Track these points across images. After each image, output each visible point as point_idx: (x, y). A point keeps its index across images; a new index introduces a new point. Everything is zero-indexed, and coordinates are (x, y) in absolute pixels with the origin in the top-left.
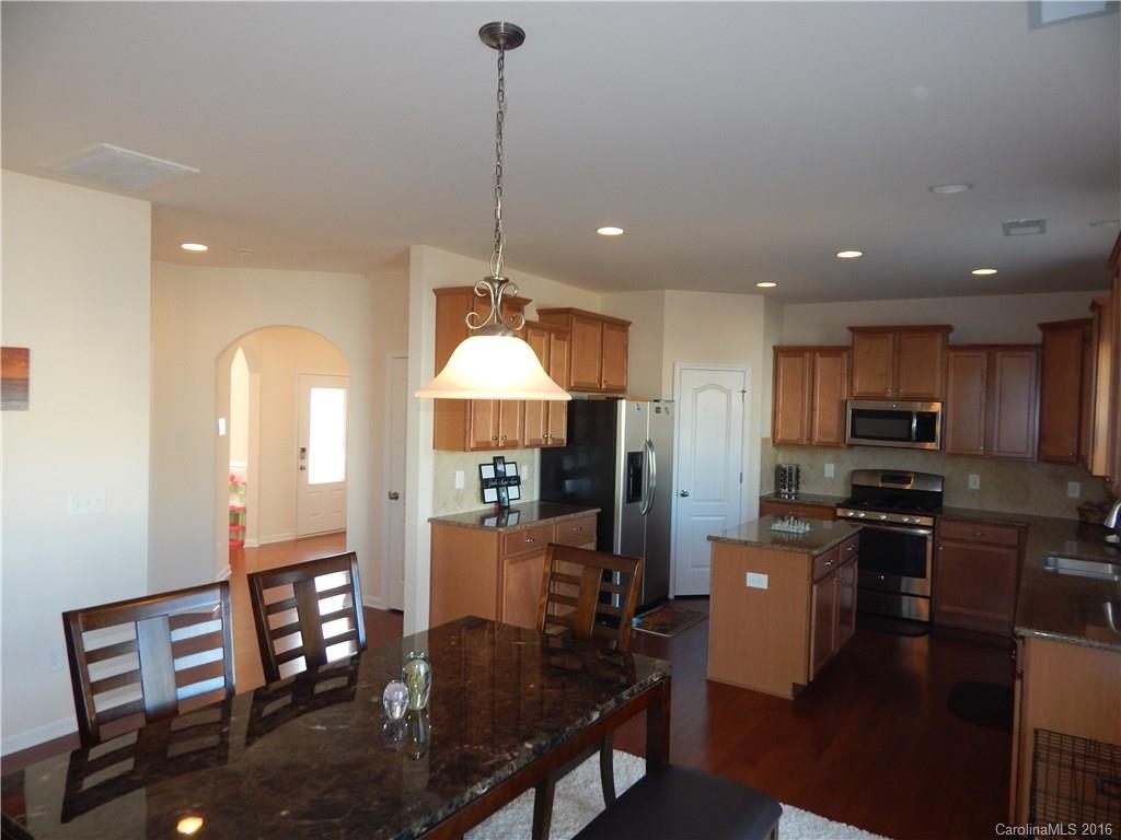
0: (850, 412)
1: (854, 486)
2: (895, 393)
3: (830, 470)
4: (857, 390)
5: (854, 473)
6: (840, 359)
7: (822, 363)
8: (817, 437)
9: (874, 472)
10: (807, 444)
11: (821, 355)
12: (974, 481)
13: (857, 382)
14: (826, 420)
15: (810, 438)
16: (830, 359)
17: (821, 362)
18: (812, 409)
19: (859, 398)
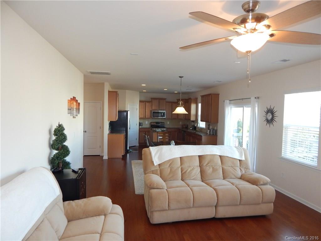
0: (152, 112)
1: (151, 125)
2: (159, 109)
3: (147, 122)
5: (151, 123)
6: (150, 103)
9: (154, 122)
11: (147, 102)
12: (168, 123)
13: (153, 107)
14: (148, 114)
15: (145, 117)
17: (147, 104)
18: (146, 112)
19: (154, 110)
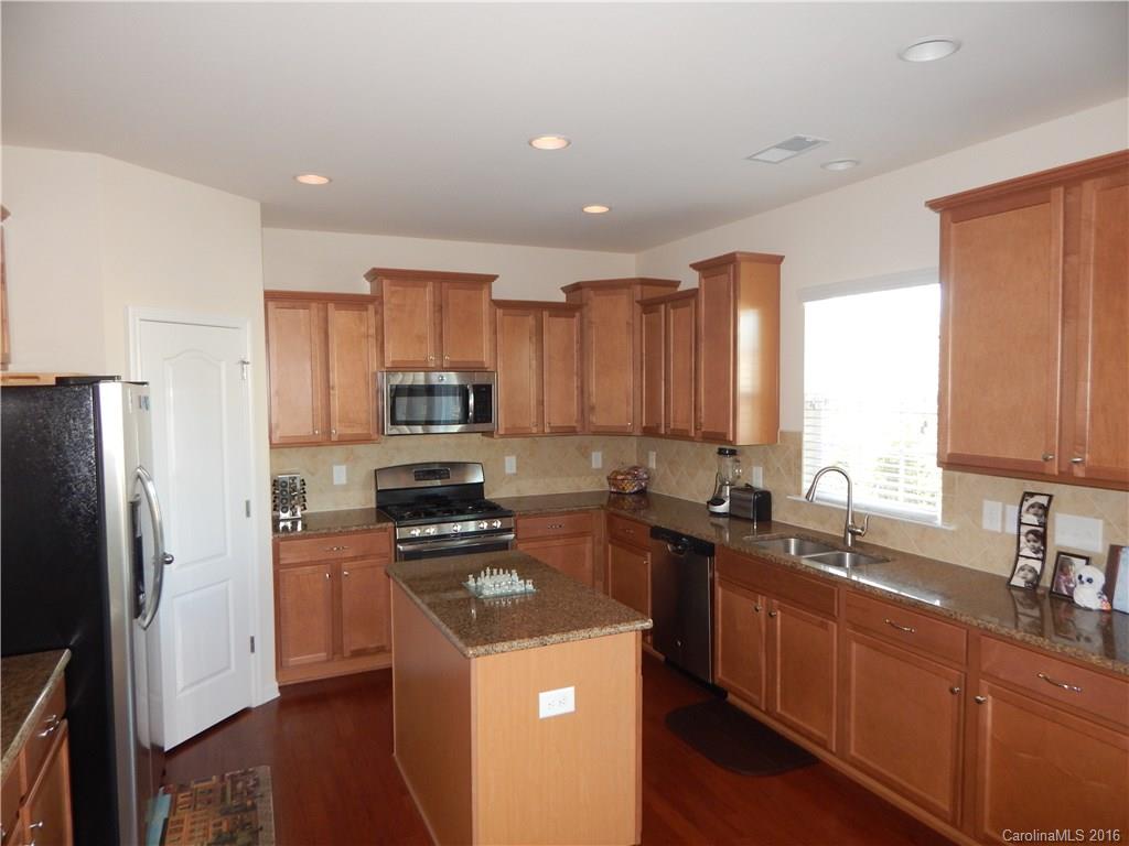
0: (386, 389)
1: (379, 492)
2: (438, 363)
3: (340, 474)
4: (391, 356)
5: (379, 472)
6: (364, 313)
7: (340, 319)
8: (337, 430)
9: (404, 469)
10: (323, 439)
11: (337, 309)
13: (389, 347)
15: (327, 430)
16: (350, 313)
17: (338, 317)
18: (328, 388)
19: (395, 369)
